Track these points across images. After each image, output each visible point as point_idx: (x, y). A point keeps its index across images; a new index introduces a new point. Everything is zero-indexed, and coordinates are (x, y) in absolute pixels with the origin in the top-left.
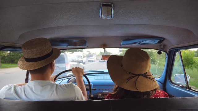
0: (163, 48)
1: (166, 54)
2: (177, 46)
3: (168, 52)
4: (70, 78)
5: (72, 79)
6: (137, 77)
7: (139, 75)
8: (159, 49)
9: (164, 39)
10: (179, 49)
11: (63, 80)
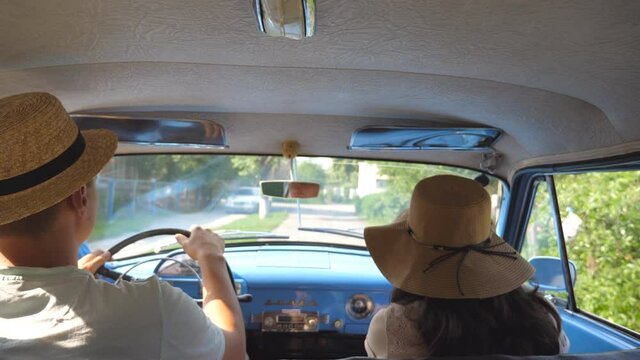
0: (494, 164)
1: (505, 188)
2: (542, 161)
3: (510, 179)
4: (163, 261)
5: (171, 262)
6: (459, 256)
7: (466, 249)
8: (481, 167)
9: (500, 133)
10: (551, 169)
11: (136, 264)
